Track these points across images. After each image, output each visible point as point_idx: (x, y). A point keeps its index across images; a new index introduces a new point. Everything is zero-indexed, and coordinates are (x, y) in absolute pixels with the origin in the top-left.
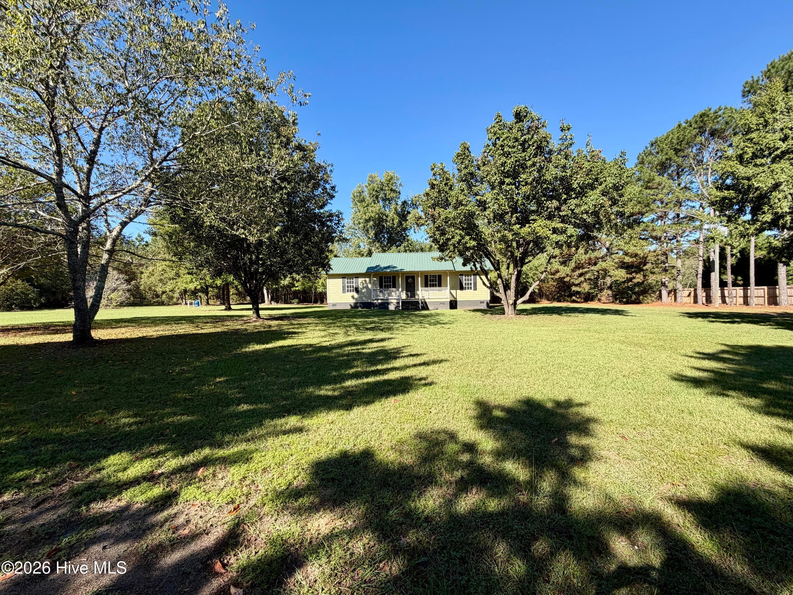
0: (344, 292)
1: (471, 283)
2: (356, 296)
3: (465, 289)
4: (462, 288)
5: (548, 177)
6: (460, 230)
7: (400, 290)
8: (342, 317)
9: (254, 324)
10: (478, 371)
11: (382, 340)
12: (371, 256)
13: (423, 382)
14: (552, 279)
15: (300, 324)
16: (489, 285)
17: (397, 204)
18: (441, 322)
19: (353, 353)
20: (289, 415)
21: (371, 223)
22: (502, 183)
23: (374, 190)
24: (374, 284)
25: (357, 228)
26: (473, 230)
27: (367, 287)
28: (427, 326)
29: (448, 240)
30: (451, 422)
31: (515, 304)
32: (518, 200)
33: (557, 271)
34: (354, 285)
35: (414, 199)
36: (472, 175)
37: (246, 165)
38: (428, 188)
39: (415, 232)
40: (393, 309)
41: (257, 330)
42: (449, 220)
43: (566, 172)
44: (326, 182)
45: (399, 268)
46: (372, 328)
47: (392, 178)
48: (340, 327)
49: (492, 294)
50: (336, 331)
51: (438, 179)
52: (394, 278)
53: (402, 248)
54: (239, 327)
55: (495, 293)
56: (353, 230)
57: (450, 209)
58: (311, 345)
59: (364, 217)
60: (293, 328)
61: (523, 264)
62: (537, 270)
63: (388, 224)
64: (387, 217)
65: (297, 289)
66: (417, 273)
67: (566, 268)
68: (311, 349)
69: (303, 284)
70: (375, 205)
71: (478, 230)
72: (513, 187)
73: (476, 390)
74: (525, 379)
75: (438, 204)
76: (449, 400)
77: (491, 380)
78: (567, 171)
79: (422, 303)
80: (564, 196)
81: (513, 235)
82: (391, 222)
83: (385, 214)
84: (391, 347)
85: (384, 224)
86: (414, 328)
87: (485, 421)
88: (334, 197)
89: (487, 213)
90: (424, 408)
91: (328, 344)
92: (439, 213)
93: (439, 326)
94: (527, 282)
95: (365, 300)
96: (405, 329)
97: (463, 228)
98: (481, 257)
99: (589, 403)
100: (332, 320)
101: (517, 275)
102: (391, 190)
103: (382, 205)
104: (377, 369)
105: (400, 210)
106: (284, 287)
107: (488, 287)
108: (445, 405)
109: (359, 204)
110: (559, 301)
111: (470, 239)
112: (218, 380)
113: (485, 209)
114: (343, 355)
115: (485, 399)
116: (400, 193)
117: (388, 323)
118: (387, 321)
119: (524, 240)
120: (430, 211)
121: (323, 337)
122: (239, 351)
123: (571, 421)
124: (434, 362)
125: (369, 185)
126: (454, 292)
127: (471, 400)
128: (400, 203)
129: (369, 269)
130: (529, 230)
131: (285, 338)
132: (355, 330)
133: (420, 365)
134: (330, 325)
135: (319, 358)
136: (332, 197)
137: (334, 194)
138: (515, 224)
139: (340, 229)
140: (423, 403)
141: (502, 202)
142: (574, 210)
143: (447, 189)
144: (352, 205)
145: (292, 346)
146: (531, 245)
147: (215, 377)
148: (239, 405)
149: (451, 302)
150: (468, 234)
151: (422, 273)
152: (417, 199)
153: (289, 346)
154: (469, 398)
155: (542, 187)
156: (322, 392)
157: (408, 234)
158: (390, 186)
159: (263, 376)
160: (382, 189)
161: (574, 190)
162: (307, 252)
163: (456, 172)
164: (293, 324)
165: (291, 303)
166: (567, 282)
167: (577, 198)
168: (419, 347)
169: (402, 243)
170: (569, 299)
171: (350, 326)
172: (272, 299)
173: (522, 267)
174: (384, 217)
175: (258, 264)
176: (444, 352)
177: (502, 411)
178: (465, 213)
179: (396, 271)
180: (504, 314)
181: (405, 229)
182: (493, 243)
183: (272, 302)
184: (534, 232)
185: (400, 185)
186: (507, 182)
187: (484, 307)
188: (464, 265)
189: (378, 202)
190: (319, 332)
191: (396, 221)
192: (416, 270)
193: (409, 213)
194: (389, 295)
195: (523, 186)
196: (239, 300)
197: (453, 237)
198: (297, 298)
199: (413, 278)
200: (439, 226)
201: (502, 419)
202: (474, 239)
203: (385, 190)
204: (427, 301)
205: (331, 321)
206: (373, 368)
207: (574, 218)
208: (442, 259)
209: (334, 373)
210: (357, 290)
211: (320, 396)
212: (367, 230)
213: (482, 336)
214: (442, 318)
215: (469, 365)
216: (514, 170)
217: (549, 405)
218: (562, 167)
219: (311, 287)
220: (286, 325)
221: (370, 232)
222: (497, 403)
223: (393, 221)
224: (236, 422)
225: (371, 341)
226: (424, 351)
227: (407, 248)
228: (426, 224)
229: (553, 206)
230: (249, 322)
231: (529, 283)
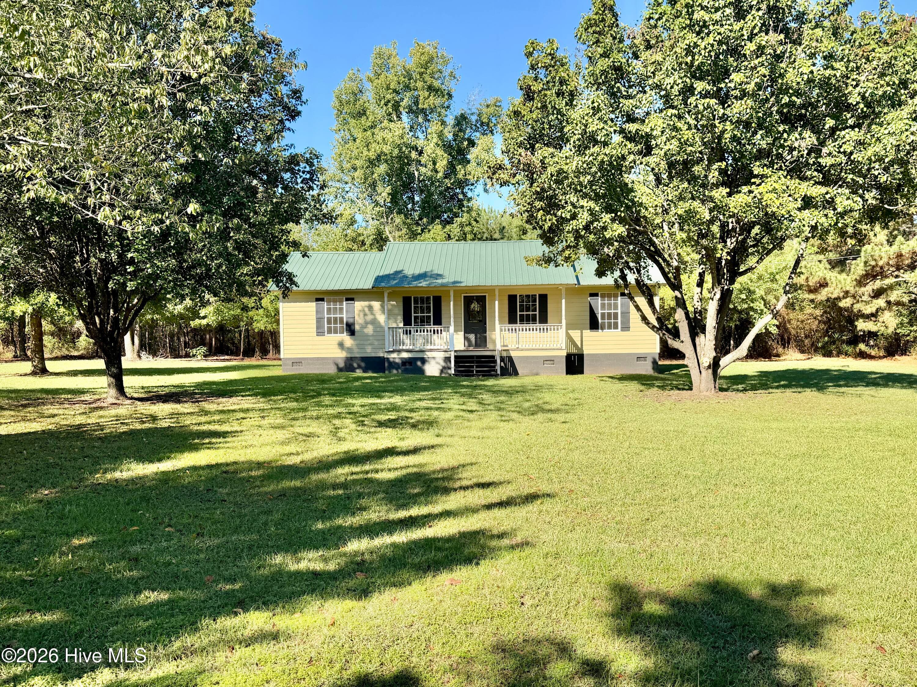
0: (320, 333)
1: (616, 315)
2: (348, 341)
3: (602, 329)
4: (594, 325)
5: (791, 77)
6: (591, 199)
7: (452, 329)
8: (319, 394)
9: (113, 412)
10: (620, 523)
11: (415, 451)
12: (381, 249)
13: (506, 542)
14: (812, 301)
15: (222, 412)
16: (656, 324)
17: (443, 123)
18: (548, 407)
19: (355, 482)
20: (246, 610)
21: (383, 168)
22: (688, 91)
23: (388, 88)
24: (390, 315)
25: (348, 179)
26: (619, 201)
27: (374, 322)
28: (515, 416)
29: (563, 221)
30: (563, 621)
31: (715, 365)
32: (723, 132)
33: (823, 284)
34: (344, 316)
35: (485, 110)
36: (619, 71)
37: (116, 65)
38: (518, 98)
39: (486, 191)
40: (436, 373)
41: (124, 429)
42: (567, 178)
43: (833, 69)
44: (281, 78)
45: (448, 279)
46: (390, 421)
47: (431, 60)
48: (318, 418)
49: (664, 343)
50: (310, 430)
51: (541, 76)
52: (438, 301)
53: (454, 229)
54: (80, 420)
55: (670, 342)
56: (338, 185)
57: (568, 151)
58: (260, 465)
59: (365, 153)
60: (209, 423)
61: (734, 274)
62: (774, 280)
63: (423, 170)
64: (421, 153)
65: (204, 322)
66: (491, 290)
67: (844, 275)
68: (261, 472)
69: (218, 311)
70: (392, 125)
71: (632, 201)
72: (713, 101)
73: (613, 561)
74: (718, 540)
75: (542, 135)
76: (560, 580)
77: (648, 542)
78: (837, 65)
79: (502, 359)
80: (830, 123)
81: (711, 211)
82: (430, 166)
83: (415, 148)
84: (438, 467)
85: (413, 168)
86: (486, 422)
87: (627, 622)
88: (299, 113)
89: (652, 160)
90: (510, 595)
91: (295, 460)
92: (542, 162)
93: (540, 416)
94: (752, 309)
95: (370, 352)
96: (466, 424)
97: (597, 195)
98: (637, 260)
99: (835, 586)
100: (297, 400)
101: (720, 299)
102: (430, 88)
103: (407, 126)
104: (411, 517)
105: (450, 137)
106: (172, 319)
107: (653, 327)
108: (551, 591)
109: (352, 122)
110: (828, 354)
111: (613, 220)
112: (76, 542)
113: (648, 151)
114: (335, 486)
115: (632, 580)
116: (450, 96)
117: (427, 409)
118: (424, 404)
119: (738, 222)
120: (524, 155)
121: (283, 443)
122: (99, 477)
123: (791, 620)
124: (531, 498)
125: (378, 75)
126: (576, 335)
127: (603, 580)
128: (450, 120)
129: (379, 279)
130: (749, 199)
131: (195, 448)
132: (353, 426)
133: (501, 504)
134: (293, 415)
135: (283, 494)
136: (294, 114)
137: (299, 108)
138: (717, 186)
139: (315, 193)
140: (508, 585)
141: (687, 135)
142: (851, 153)
143: (561, 103)
144: (335, 125)
145: (218, 465)
146: (756, 230)
147: (69, 535)
148: (138, 592)
149: (569, 357)
150: (608, 209)
151: (501, 289)
152: (491, 110)
153: (210, 467)
154: (599, 578)
155: (778, 101)
156: (303, 566)
157: (469, 194)
158: (427, 78)
159: (169, 535)
160: (407, 87)
161: (849, 107)
162: (239, 246)
163: (585, 63)
164: (206, 413)
165: (187, 356)
166: (846, 309)
167: (858, 126)
168: (496, 466)
169: (456, 215)
170: (850, 349)
171: (338, 416)
172: (142, 346)
173: (732, 281)
174: (414, 155)
175: (124, 273)
176: (550, 480)
177: (661, 602)
178: (602, 162)
179: (443, 285)
180: (690, 389)
181: (462, 184)
182: (666, 227)
183: (143, 354)
184: (759, 203)
185: (452, 75)
186: (699, 89)
187: (646, 369)
188: (600, 273)
189: (399, 117)
190: (272, 431)
191: (442, 164)
192: (489, 283)
193: (472, 143)
194: (427, 341)
195: (736, 97)
196: (60, 349)
197: (574, 217)
198: (202, 343)
199: (481, 300)
200: (543, 189)
201: (660, 617)
202: (622, 221)
203: (416, 89)
204: (513, 354)
205: (294, 404)
206: (402, 514)
207: (853, 171)
208: (548, 260)
209: (320, 526)
210: (351, 329)
211: (298, 573)
212: (373, 185)
213: (635, 442)
214: (547, 397)
215: (604, 509)
216: (715, 63)
217: (756, 592)
218: (825, 58)
219: (237, 319)
220: (191, 414)
221: (380, 189)
222: (654, 588)
223: (434, 163)
224: (143, 624)
225: (390, 452)
226: (508, 477)
227: (467, 229)
228: (514, 181)
229: (803, 144)
230: (101, 408)
231: (755, 311)
